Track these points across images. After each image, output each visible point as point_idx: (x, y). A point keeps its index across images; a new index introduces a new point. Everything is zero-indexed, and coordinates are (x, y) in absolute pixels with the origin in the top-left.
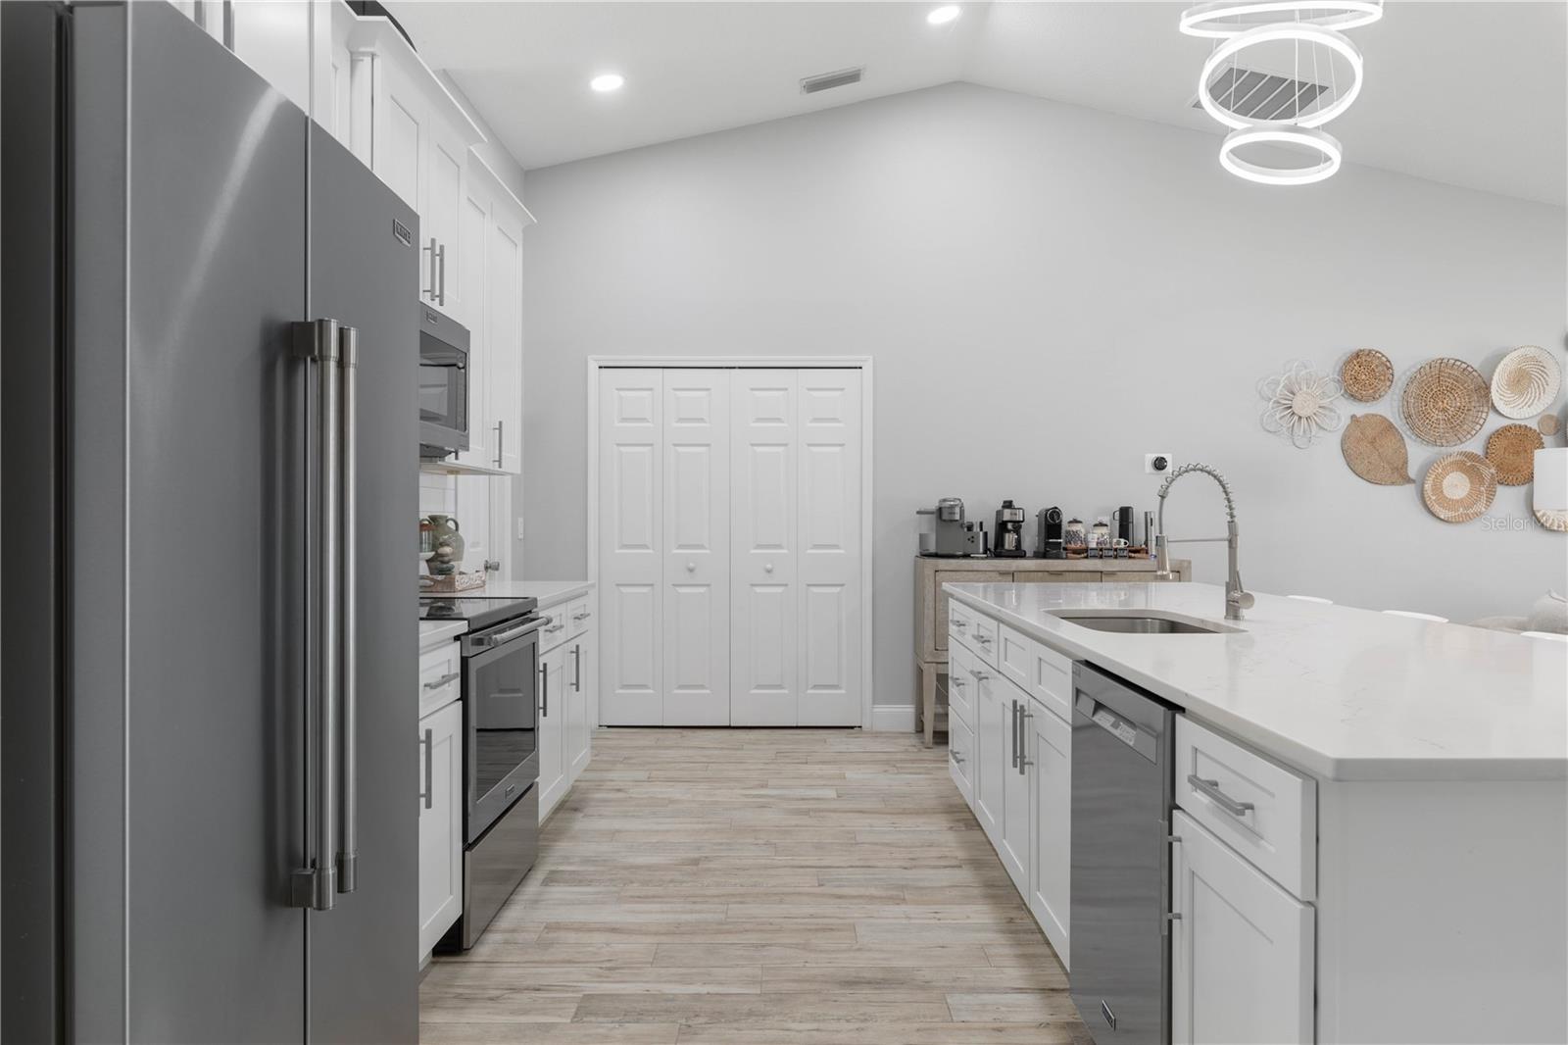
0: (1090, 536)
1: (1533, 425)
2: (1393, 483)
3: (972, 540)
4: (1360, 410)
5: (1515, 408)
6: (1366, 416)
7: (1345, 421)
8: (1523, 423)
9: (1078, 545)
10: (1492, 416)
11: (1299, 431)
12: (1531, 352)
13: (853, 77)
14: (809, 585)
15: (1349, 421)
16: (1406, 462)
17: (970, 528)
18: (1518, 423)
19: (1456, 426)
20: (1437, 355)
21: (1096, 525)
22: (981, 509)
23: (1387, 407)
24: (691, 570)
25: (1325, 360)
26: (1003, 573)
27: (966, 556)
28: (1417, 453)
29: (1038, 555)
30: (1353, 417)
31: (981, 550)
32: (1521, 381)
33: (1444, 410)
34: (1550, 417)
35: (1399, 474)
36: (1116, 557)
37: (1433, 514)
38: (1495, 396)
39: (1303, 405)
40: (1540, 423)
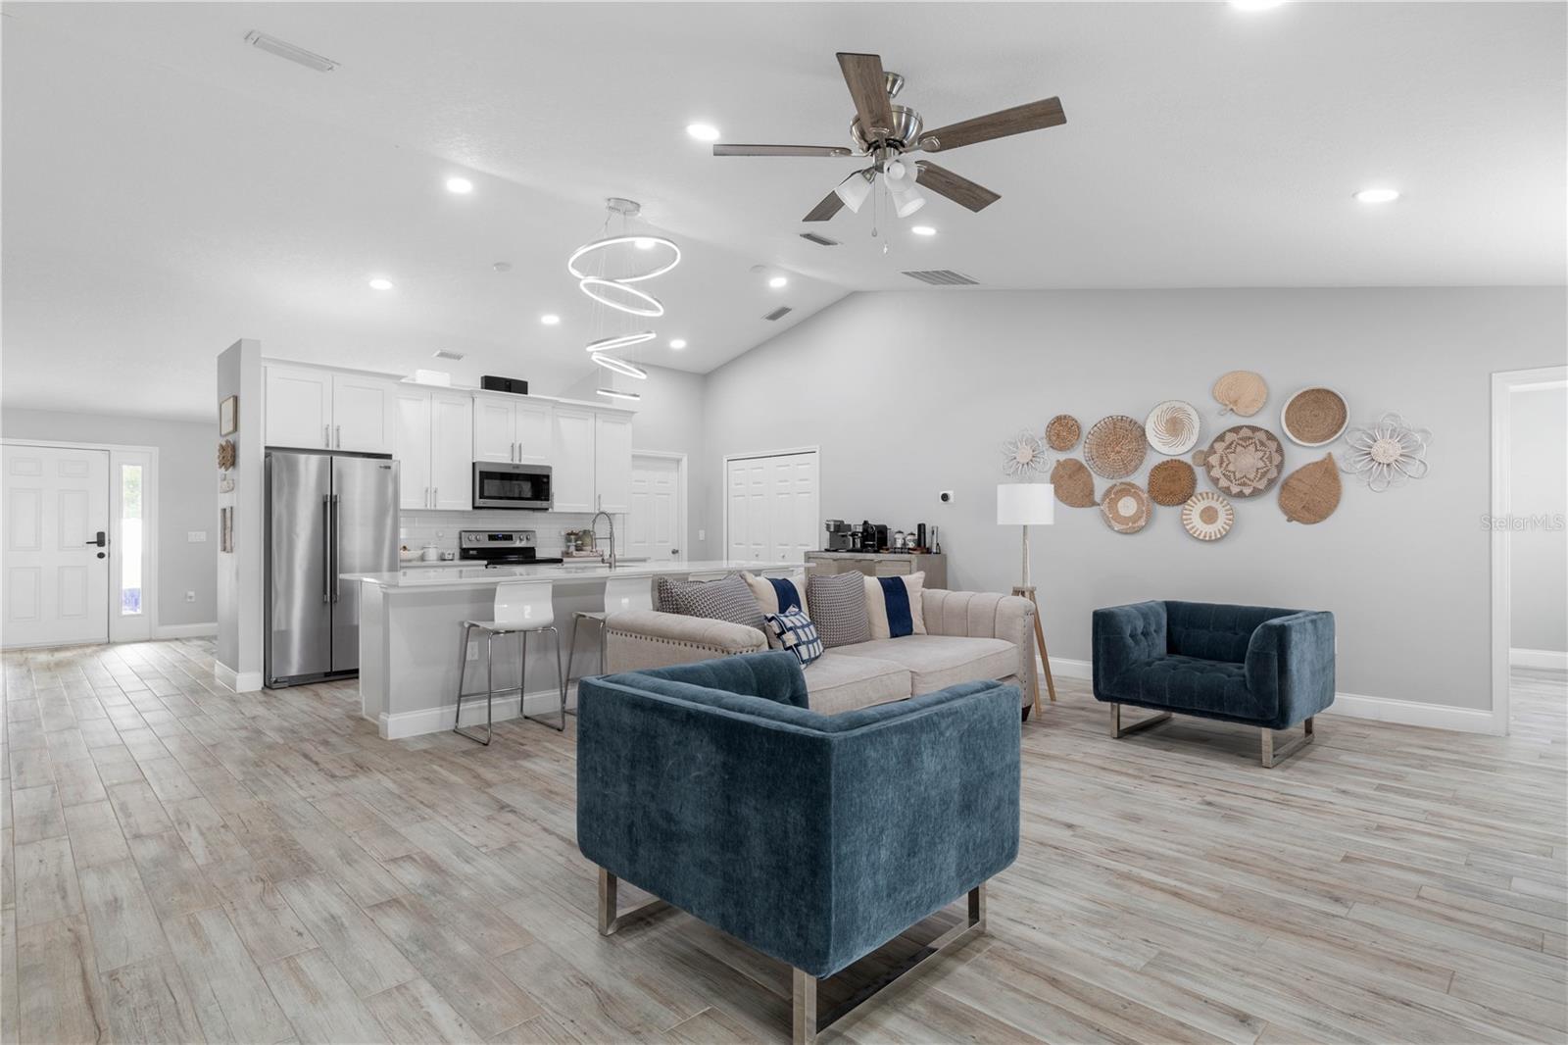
0: (899, 541)
1: (1188, 459)
2: (1084, 506)
4: (1062, 456)
6: (1066, 460)
7: (1053, 464)
8: (1176, 458)
9: (891, 546)
10: (1152, 454)
11: (1022, 472)
12: (1178, 405)
15: (1055, 464)
16: (1092, 491)
18: (1173, 458)
19: (1129, 466)
21: (906, 534)
23: (1079, 453)
25: (1036, 424)
27: (848, 551)
28: (1101, 485)
30: (1058, 461)
32: (1174, 428)
33: (1118, 452)
34: (1201, 452)
35: (1087, 497)
37: (1111, 527)
38: (1151, 438)
39: (1024, 457)
40: (1194, 457)
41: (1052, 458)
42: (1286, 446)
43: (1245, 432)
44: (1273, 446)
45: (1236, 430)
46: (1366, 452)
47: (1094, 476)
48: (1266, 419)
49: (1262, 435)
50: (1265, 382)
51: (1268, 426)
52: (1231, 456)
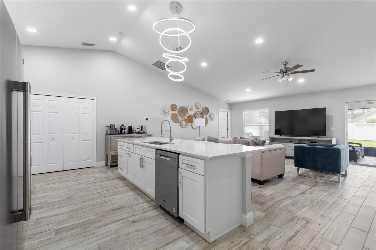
0: (136, 130)
1: (192, 115)
3: (117, 131)
4: (173, 112)
5: (191, 113)
6: (174, 113)
7: (171, 114)
9: (135, 132)
10: (188, 114)
11: (166, 115)
12: (192, 106)
13: (93, 45)
14: (82, 141)
16: (178, 120)
17: (116, 129)
18: (190, 115)
19: (184, 115)
20: (182, 105)
21: (137, 129)
22: (118, 126)
23: (176, 112)
24: (53, 139)
25: (169, 105)
26: (123, 137)
27: (116, 134)
28: (180, 119)
29: (128, 134)
30: (172, 113)
31: (118, 133)
32: (191, 110)
33: (183, 113)
34: (194, 114)
35: (178, 121)
36: (141, 134)
37: (181, 127)
38: (188, 111)
39: (166, 111)
41: (172, 112)
44: (202, 115)
45: (198, 111)
46: (210, 117)
47: (179, 117)
48: (201, 110)
49: (201, 113)
50: (201, 105)
51: (202, 112)
52: (197, 116)
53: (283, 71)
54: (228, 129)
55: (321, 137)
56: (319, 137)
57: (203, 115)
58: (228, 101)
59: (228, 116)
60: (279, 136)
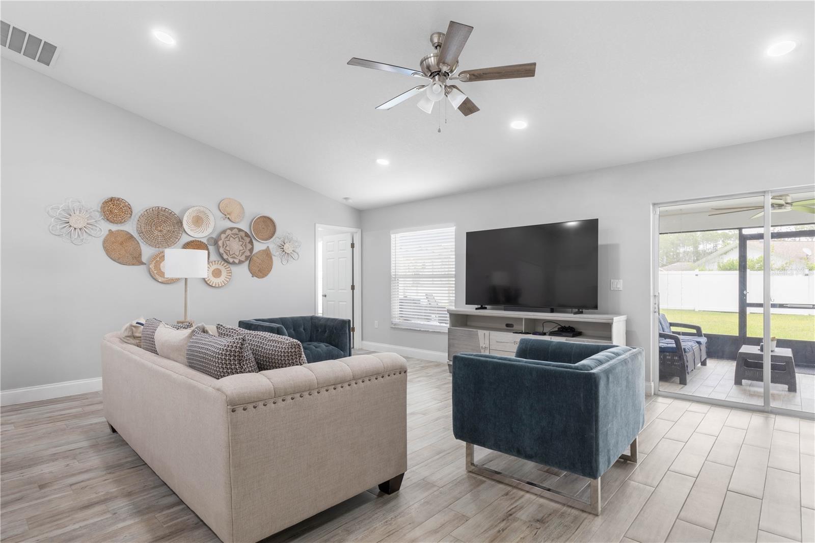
1: (205, 241)
2: (133, 265)
4: (114, 228)
5: (196, 233)
6: (118, 231)
7: (105, 233)
8: (199, 240)
10: (184, 235)
11: (75, 235)
12: (202, 209)
15: (107, 233)
16: (140, 255)
18: (197, 239)
19: (168, 240)
20: (155, 205)
23: (129, 227)
25: (95, 204)
28: (147, 251)
30: (110, 231)
32: (198, 221)
33: (161, 231)
34: (212, 238)
35: (137, 260)
37: (155, 279)
38: (185, 226)
39: (77, 221)
40: (208, 240)
41: (106, 227)
42: (254, 241)
43: (235, 231)
44: (248, 240)
45: (231, 229)
46: (282, 247)
47: (140, 243)
48: (244, 226)
49: (243, 234)
50: (243, 208)
51: (247, 230)
52: (228, 242)
53: (428, 67)
54: (353, 288)
55: (586, 313)
56: (582, 313)
57: (251, 242)
58: (346, 199)
59: (353, 246)
60: (477, 309)
